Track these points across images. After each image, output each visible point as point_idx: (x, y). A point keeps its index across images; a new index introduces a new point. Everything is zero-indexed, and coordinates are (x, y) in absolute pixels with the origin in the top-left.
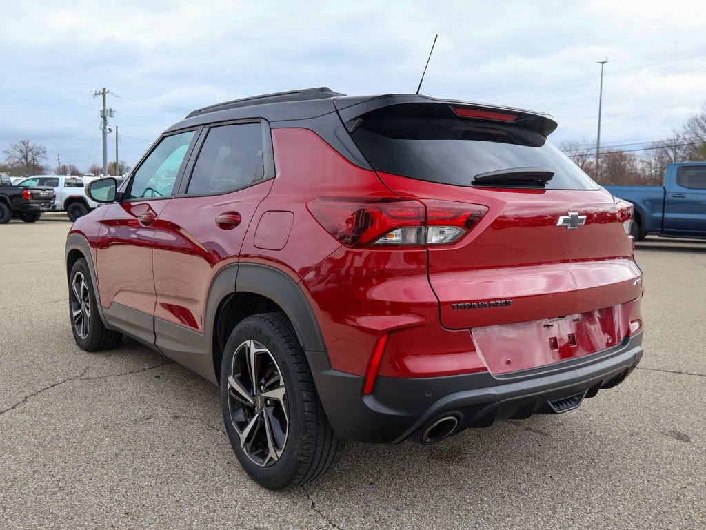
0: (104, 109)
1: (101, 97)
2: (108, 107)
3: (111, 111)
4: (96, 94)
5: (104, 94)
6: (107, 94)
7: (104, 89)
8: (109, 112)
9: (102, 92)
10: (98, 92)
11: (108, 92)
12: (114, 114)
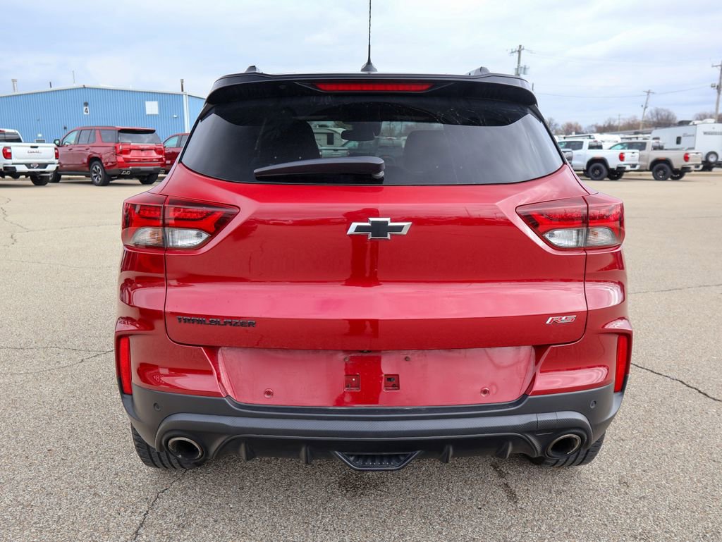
0: (518, 66)
1: (516, 55)
2: (522, 64)
3: (525, 68)
4: (512, 52)
5: (519, 52)
6: (522, 52)
7: (520, 46)
8: (523, 70)
9: (517, 49)
10: (514, 50)
11: (523, 49)
12: (528, 71)
